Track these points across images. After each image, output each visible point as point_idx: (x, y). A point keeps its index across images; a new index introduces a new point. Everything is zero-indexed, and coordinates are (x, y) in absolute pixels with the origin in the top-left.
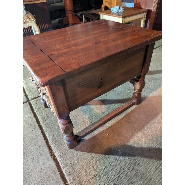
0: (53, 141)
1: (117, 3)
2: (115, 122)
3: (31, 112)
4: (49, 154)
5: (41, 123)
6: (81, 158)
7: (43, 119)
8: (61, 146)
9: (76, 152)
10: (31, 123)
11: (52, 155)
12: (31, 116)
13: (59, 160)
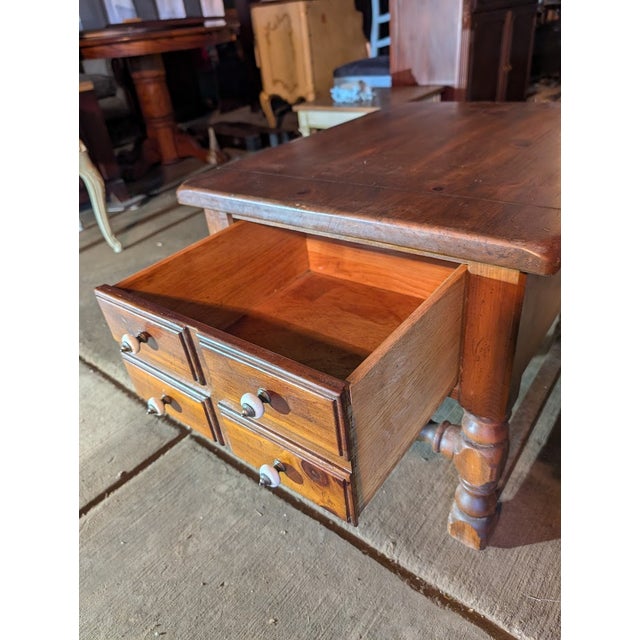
0: (394, 543)
1: (314, 82)
3: (229, 467)
4: (416, 594)
6: (540, 566)
8: (439, 550)
9: (510, 553)
10: (258, 505)
11: (431, 592)
12: (239, 484)
13: (470, 602)
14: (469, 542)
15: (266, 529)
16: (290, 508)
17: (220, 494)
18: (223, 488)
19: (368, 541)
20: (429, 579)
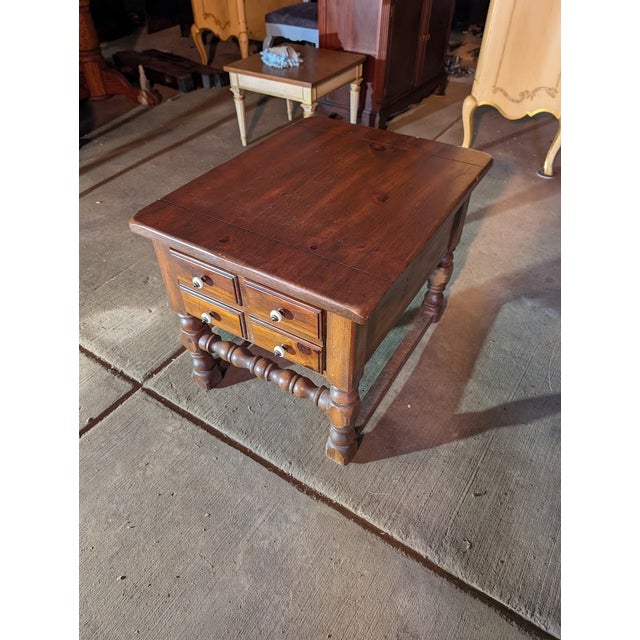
0: (290, 463)
1: (246, 22)
2: (410, 373)
3: (174, 413)
4: (301, 494)
5: (225, 432)
6: (381, 474)
7: (225, 421)
8: (319, 466)
9: (363, 467)
10: (197, 440)
11: (311, 492)
12: (182, 425)
13: (334, 497)
14: (338, 461)
15: (202, 457)
16: (219, 441)
17: (168, 433)
18: (170, 429)
19: (273, 462)
20: (310, 484)
